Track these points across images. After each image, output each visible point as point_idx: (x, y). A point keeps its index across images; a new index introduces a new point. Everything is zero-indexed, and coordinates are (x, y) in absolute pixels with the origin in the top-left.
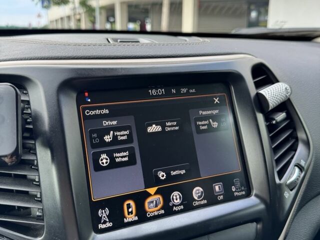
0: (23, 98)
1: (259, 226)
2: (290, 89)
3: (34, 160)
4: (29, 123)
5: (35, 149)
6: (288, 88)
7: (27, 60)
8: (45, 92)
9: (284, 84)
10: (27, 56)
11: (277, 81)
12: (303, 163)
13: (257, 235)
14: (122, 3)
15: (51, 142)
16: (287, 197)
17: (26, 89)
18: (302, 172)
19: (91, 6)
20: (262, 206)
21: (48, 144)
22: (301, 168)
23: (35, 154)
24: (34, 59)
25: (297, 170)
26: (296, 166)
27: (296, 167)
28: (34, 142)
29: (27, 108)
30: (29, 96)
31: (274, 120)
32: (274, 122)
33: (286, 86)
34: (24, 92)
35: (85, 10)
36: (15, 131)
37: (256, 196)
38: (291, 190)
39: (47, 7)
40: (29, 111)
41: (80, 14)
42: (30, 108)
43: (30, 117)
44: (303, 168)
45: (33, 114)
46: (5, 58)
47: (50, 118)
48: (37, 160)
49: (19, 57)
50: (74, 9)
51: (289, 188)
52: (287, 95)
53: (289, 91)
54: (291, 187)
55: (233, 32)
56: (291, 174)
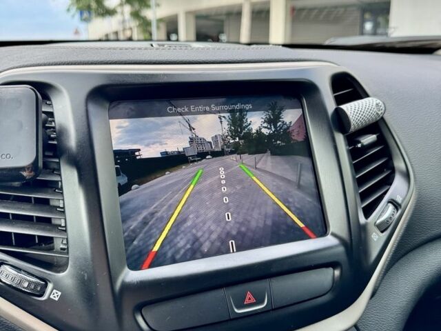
0: (45, 109)
1: (337, 273)
2: (383, 105)
3: (57, 182)
4: (53, 139)
5: (59, 170)
6: (381, 103)
7: (52, 65)
8: (72, 101)
9: (375, 99)
10: (51, 61)
11: (367, 96)
12: (399, 200)
13: (333, 284)
14: (188, 13)
15: (78, 159)
16: (375, 240)
17: (49, 100)
18: (397, 210)
19: (145, 17)
20: (341, 249)
21: (75, 162)
22: (397, 206)
23: (60, 175)
24: (60, 64)
25: (391, 207)
26: (389, 202)
27: (390, 204)
28: (58, 161)
29: (51, 122)
30: (52, 107)
31: (360, 142)
32: (359, 145)
33: (378, 101)
34: (48, 102)
35: (138, 23)
36: (35, 139)
37: (334, 235)
38: (382, 232)
39: (87, 20)
40: (53, 125)
41: (131, 29)
42: (54, 121)
43: (55, 132)
44: (400, 205)
45: (57, 127)
46: (26, 64)
47: (77, 131)
48: (61, 181)
49: (42, 62)
50: (124, 21)
51: (379, 229)
52: (380, 113)
53: (383, 107)
54: (382, 228)
55: (327, 43)
56: (383, 212)
